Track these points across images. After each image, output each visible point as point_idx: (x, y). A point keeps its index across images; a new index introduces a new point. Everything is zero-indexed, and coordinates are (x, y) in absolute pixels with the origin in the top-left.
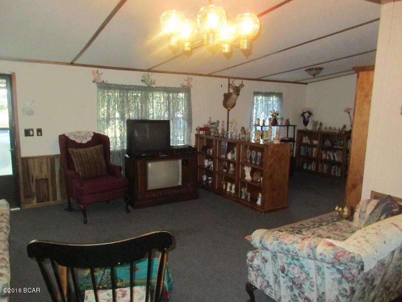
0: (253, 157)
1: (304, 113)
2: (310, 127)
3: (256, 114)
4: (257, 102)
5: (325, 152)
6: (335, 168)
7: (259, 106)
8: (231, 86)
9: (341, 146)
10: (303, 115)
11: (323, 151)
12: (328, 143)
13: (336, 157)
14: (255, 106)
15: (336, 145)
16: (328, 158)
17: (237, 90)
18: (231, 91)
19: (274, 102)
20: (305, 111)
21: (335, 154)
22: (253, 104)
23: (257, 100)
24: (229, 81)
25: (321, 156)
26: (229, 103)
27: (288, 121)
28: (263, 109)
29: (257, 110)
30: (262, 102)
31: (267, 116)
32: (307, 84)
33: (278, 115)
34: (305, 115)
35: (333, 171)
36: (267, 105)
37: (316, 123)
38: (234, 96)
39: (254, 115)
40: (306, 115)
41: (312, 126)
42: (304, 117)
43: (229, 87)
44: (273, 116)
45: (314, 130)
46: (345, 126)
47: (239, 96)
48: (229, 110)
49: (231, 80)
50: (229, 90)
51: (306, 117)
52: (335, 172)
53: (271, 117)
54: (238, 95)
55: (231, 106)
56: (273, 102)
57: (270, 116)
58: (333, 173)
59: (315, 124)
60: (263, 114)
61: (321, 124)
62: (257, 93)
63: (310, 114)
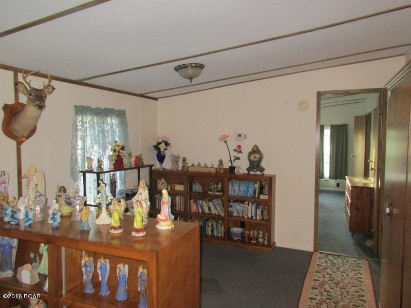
0: (104, 277)
1: (159, 143)
2: (167, 165)
3: (84, 148)
4: (82, 126)
5: (196, 202)
6: (213, 225)
7: (88, 133)
8: (20, 88)
9: (218, 191)
10: (157, 147)
11: (192, 201)
12: (197, 188)
13: (212, 207)
14: (80, 133)
15: (211, 190)
16: (200, 211)
17: (39, 98)
18: (23, 99)
19: (114, 127)
20: (160, 141)
21: (211, 204)
22: (76, 130)
23: (82, 122)
24: (16, 76)
25: (190, 209)
26: (19, 126)
27: (138, 159)
28: (95, 139)
29: (84, 141)
30: (93, 127)
31: (104, 151)
32: (156, 99)
33: (123, 148)
34: (160, 146)
35: (210, 229)
36: (103, 131)
37: (177, 158)
38: (31, 110)
39: (79, 152)
40: (162, 146)
41: (170, 163)
42: (159, 150)
43: (16, 91)
44: (115, 151)
45: (175, 169)
46: (221, 162)
47: (44, 111)
48: (19, 144)
49: (20, 75)
50: (17, 98)
51: (162, 150)
52: (212, 231)
53: (111, 153)
54: (41, 107)
55: (26, 134)
56: (112, 127)
57: (109, 152)
58: (210, 233)
59: (175, 159)
60: (96, 147)
61: (184, 160)
62: (81, 110)
63: (167, 144)
